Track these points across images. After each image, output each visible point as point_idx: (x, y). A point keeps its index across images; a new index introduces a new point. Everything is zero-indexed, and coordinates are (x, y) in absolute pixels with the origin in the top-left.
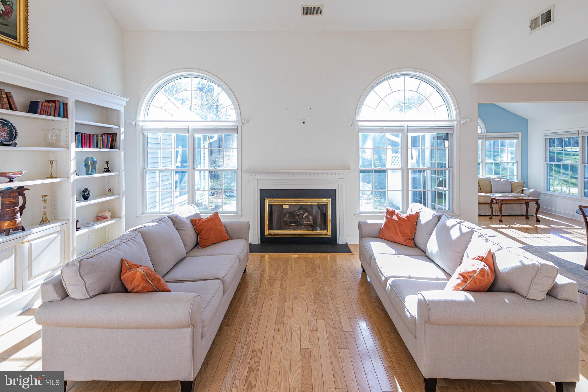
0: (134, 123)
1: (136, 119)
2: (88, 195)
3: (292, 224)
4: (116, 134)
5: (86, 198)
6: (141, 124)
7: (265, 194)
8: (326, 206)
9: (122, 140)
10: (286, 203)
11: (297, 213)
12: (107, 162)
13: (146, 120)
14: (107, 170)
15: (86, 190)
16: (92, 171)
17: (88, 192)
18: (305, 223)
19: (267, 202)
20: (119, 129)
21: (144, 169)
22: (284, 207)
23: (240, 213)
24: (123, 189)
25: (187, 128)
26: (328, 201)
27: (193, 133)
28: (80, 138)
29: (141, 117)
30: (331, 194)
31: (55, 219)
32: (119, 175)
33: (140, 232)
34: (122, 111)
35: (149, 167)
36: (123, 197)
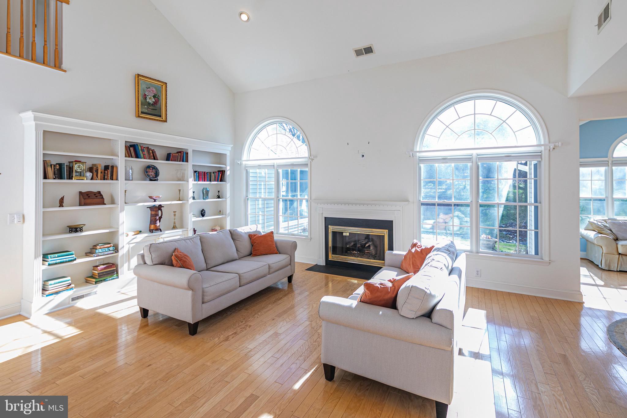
0: (239, 162)
1: (241, 160)
2: (204, 213)
3: (354, 252)
4: (225, 171)
5: (203, 215)
6: (244, 163)
7: (329, 221)
8: (383, 236)
9: (227, 175)
10: (347, 231)
11: (362, 242)
12: (219, 191)
13: (248, 159)
14: (219, 197)
15: (203, 210)
16: (206, 197)
17: (204, 211)
18: (366, 251)
19: (331, 228)
20: (226, 168)
21: (247, 197)
22: (344, 234)
23: (309, 237)
24: (228, 211)
25: (273, 164)
26: (385, 232)
27: (277, 169)
28: (198, 175)
29: (245, 157)
30: (388, 225)
31: (182, 227)
32: (226, 201)
33: (200, 236)
34: (228, 154)
35: (251, 196)
36: (228, 217)
